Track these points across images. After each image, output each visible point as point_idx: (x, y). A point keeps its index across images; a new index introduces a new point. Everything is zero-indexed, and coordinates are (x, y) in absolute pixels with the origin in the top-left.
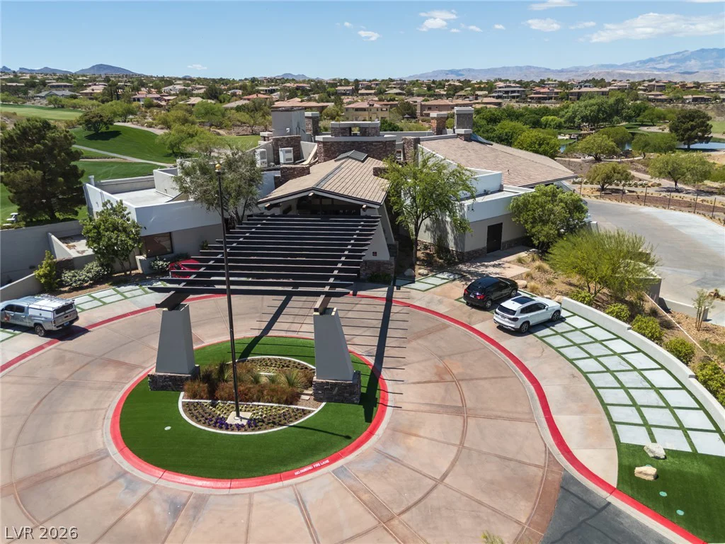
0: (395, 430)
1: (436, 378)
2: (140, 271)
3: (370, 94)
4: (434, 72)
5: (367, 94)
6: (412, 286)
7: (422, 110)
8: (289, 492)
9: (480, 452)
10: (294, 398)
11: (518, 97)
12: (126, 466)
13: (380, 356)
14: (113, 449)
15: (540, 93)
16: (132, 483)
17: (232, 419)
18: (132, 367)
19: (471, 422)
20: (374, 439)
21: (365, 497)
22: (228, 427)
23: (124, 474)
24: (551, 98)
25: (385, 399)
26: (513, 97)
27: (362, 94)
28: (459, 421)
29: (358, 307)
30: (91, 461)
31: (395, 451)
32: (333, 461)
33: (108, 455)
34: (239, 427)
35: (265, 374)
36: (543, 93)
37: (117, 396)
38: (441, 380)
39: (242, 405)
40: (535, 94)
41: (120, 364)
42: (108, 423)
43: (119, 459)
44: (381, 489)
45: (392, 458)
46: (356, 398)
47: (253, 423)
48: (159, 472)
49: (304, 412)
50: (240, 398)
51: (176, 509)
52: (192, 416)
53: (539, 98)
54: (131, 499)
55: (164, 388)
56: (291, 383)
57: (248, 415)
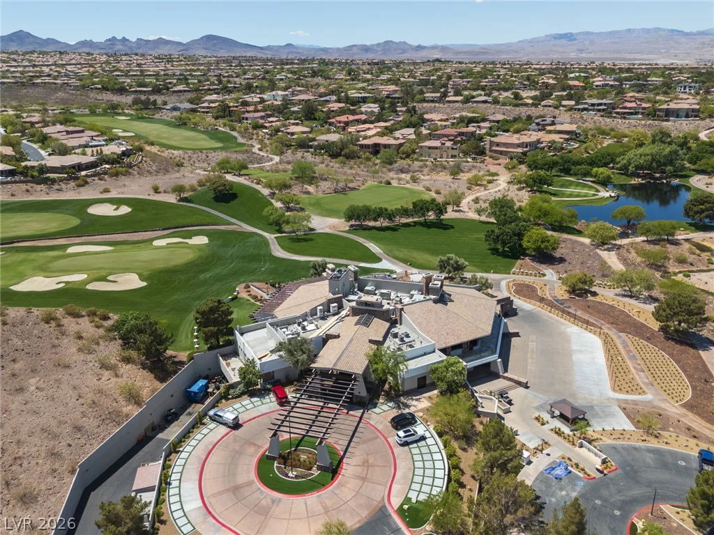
0: (339, 484)
1: (362, 464)
2: (259, 387)
3: (457, 102)
4: (547, 36)
5: (454, 102)
6: (374, 410)
7: (491, 146)
8: (303, 500)
9: (363, 495)
10: (310, 469)
11: (604, 110)
12: (260, 486)
13: (345, 452)
14: (256, 480)
15: (625, 108)
16: (262, 492)
17: (290, 475)
18: (260, 447)
19: (365, 483)
20: (332, 486)
21: (324, 505)
22: (289, 477)
23: (259, 489)
24: (636, 113)
25: (341, 471)
26: (599, 110)
27: (449, 102)
28: (361, 482)
29: (347, 422)
30: (250, 483)
31: (336, 492)
32: (318, 492)
33: (254, 482)
34: (292, 478)
35: (303, 457)
36: (630, 108)
37: (255, 460)
38: (363, 465)
39: (294, 469)
40: (621, 108)
41: (255, 445)
42: (254, 470)
43: (258, 484)
44: (329, 503)
45: (336, 494)
46: (330, 471)
47: (297, 477)
48: (269, 490)
49: (313, 474)
50: (293, 466)
51: (273, 502)
52: (278, 471)
53: (625, 113)
54: (262, 497)
55: (270, 459)
56: (310, 463)
57: (295, 473)
